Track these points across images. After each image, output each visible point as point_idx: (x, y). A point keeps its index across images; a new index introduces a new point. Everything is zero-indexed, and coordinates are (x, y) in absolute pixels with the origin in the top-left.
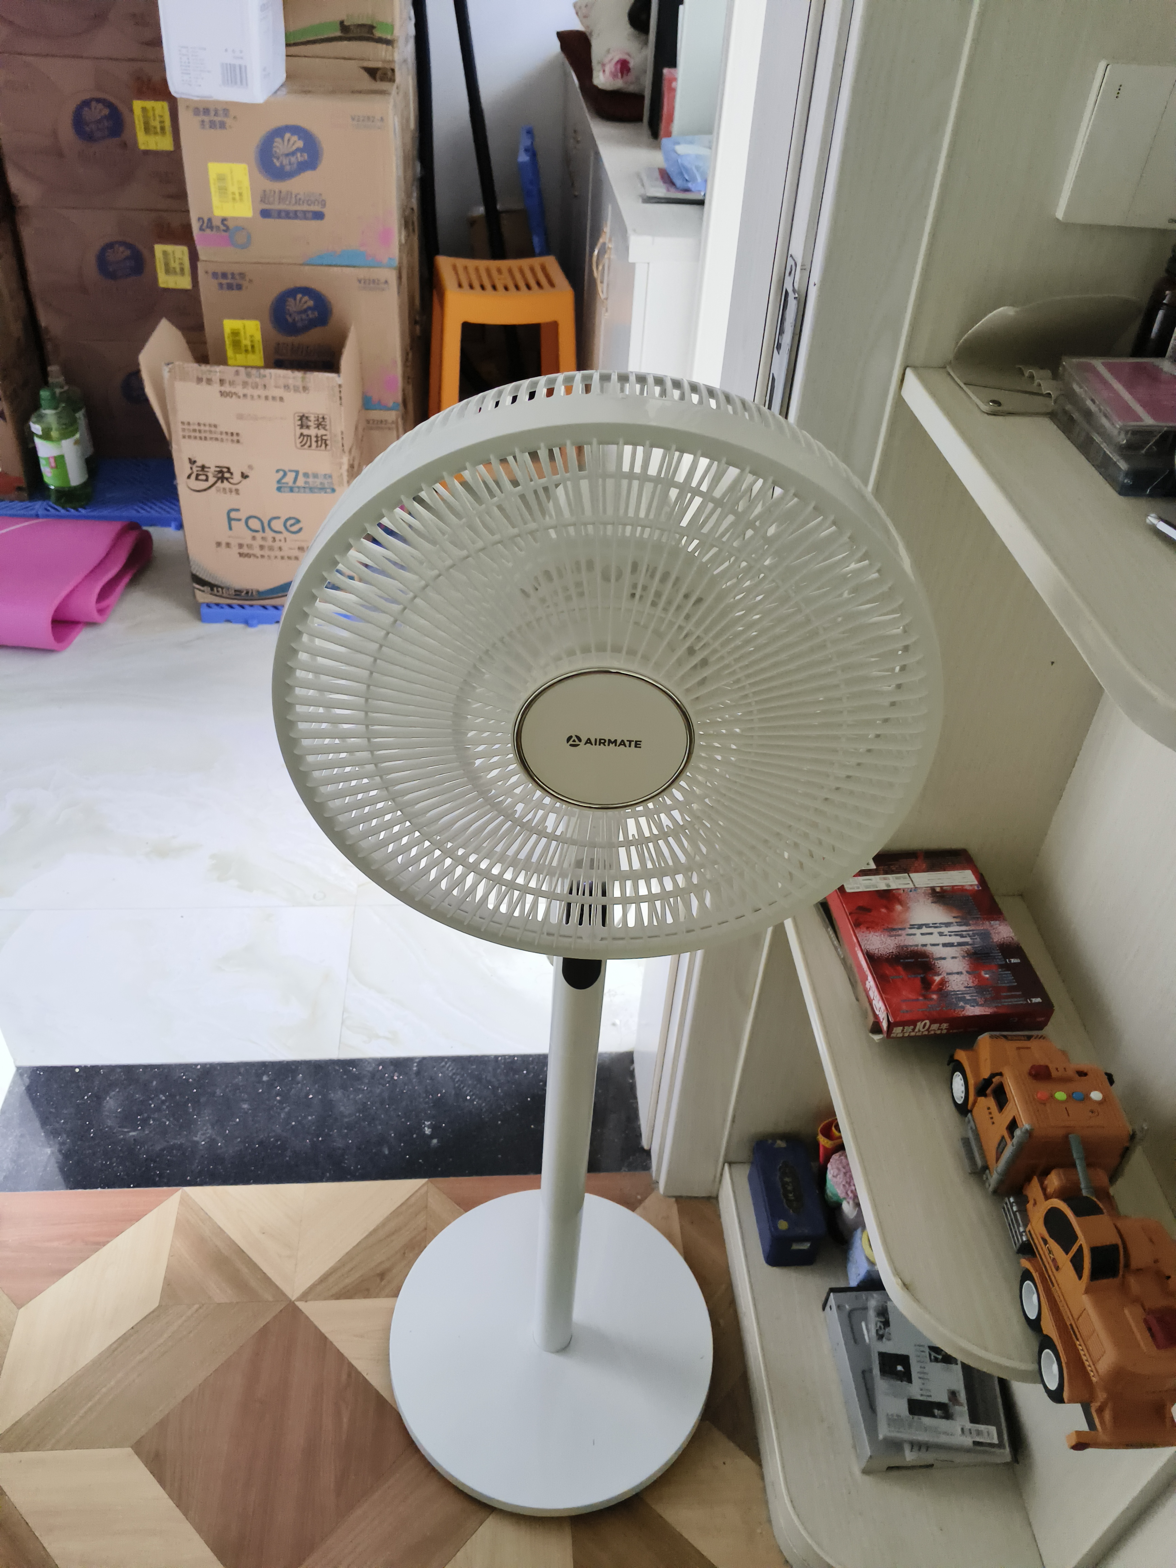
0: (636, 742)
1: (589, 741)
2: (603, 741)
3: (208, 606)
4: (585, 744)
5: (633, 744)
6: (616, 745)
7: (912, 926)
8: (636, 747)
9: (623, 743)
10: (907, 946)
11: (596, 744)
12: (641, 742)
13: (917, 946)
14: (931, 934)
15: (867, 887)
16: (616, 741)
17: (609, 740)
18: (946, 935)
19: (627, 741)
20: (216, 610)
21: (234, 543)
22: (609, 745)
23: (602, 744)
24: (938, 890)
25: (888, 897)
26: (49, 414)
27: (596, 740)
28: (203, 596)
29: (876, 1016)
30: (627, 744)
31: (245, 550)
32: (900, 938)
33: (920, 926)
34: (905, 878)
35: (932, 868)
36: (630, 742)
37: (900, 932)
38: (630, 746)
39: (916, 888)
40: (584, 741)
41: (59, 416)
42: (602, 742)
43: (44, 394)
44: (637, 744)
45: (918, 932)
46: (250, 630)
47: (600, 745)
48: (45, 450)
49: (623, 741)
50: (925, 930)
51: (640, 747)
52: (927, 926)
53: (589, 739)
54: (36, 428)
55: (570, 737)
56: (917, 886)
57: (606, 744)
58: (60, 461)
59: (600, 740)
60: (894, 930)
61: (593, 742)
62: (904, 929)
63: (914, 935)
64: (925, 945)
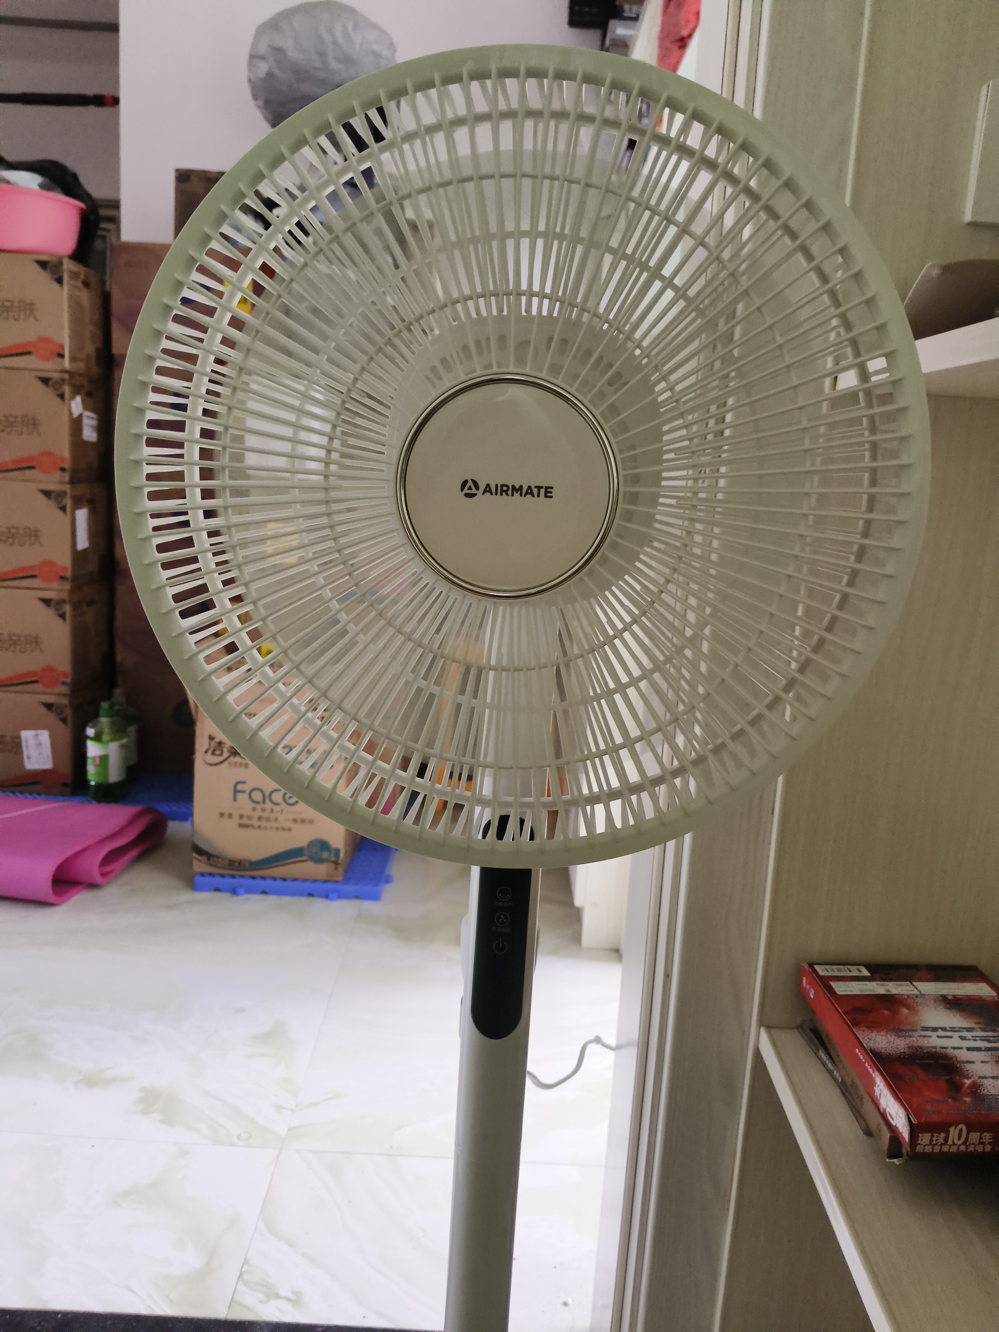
0: (547, 488)
1: (488, 489)
2: (505, 488)
3: (202, 875)
4: (483, 494)
5: (542, 491)
6: (521, 495)
7: (925, 1029)
8: (546, 496)
9: (529, 491)
10: (921, 1048)
11: (496, 494)
12: (552, 488)
13: (935, 1047)
14: (951, 1037)
15: (861, 990)
16: (521, 487)
17: (513, 486)
18: (969, 1040)
19: (536, 487)
20: (208, 879)
21: (236, 813)
22: (513, 495)
23: (504, 493)
24: (950, 998)
25: (890, 1000)
26: (104, 721)
27: (497, 486)
28: (199, 865)
29: (893, 1129)
30: (535, 491)
31: (245, 821)
32: (911, 1039)
33: (935, 1029)
34: (908, 985)
35: (937, 979)
36: (539, 488)
37: (911, 1033)
38: (538, 496)
39: (922, 995)
40: (482, 487)
41: (113, 724)
42: (504, 490)
43: (104, 705)
44: (548, 492)
45: (934, 1034)
46: (236, 898)
47: (501, 494)
48: (93, 750)
49: (530, 487)
50: (941, 1033)
51: (552, 497)
52: (944, 1029)
53: (488, 485)
54: (90, 732)
55: (465, 482)
56: (923, 993)
57: (510, 493)
58: (104, 760)
59: (502, 486)
60: (901, 1031)
61: (493, 490)
62: (916, 1031)
63: (930, 1036)
64: (946, 1048)
